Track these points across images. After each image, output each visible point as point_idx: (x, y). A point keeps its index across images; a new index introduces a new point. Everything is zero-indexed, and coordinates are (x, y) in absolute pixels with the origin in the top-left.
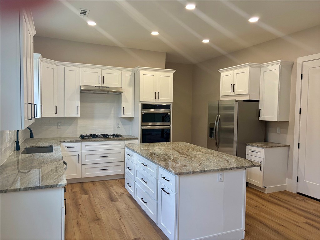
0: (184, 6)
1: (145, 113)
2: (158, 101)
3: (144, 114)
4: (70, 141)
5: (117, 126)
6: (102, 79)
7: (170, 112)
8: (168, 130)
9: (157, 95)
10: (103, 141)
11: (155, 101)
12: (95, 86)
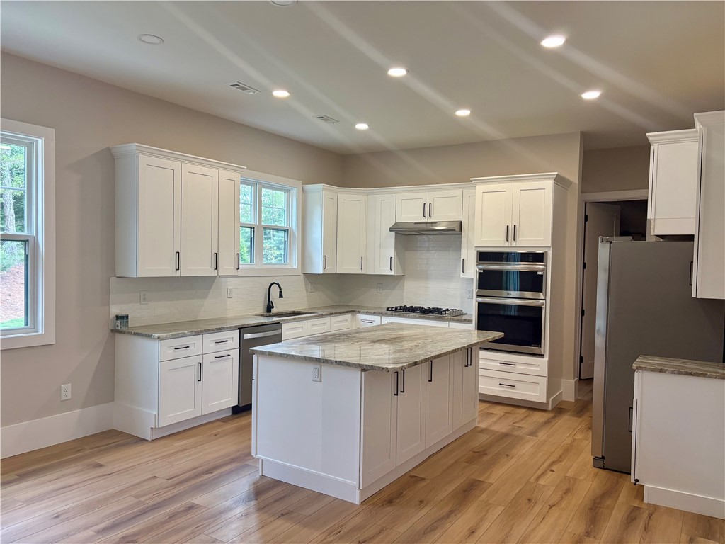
0: (385, 71)
1: (485, 271)
2: (514, 245)
3: (482, 271)
4: (374, 313)
5: (468, 296)
6: (427, 209)
7: (545, 270)
8: (539, 310)
9: (511, 232)
10: (411, 318)
11: (507, 245)
12: (416, 223)
